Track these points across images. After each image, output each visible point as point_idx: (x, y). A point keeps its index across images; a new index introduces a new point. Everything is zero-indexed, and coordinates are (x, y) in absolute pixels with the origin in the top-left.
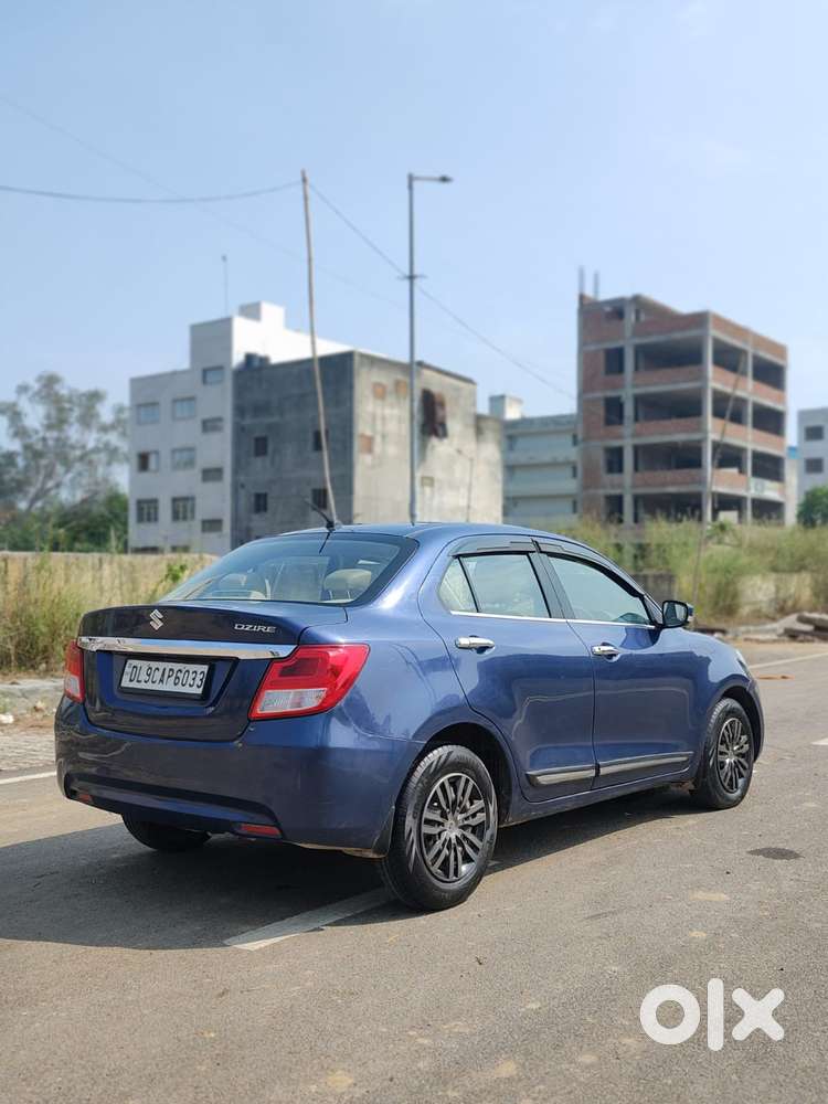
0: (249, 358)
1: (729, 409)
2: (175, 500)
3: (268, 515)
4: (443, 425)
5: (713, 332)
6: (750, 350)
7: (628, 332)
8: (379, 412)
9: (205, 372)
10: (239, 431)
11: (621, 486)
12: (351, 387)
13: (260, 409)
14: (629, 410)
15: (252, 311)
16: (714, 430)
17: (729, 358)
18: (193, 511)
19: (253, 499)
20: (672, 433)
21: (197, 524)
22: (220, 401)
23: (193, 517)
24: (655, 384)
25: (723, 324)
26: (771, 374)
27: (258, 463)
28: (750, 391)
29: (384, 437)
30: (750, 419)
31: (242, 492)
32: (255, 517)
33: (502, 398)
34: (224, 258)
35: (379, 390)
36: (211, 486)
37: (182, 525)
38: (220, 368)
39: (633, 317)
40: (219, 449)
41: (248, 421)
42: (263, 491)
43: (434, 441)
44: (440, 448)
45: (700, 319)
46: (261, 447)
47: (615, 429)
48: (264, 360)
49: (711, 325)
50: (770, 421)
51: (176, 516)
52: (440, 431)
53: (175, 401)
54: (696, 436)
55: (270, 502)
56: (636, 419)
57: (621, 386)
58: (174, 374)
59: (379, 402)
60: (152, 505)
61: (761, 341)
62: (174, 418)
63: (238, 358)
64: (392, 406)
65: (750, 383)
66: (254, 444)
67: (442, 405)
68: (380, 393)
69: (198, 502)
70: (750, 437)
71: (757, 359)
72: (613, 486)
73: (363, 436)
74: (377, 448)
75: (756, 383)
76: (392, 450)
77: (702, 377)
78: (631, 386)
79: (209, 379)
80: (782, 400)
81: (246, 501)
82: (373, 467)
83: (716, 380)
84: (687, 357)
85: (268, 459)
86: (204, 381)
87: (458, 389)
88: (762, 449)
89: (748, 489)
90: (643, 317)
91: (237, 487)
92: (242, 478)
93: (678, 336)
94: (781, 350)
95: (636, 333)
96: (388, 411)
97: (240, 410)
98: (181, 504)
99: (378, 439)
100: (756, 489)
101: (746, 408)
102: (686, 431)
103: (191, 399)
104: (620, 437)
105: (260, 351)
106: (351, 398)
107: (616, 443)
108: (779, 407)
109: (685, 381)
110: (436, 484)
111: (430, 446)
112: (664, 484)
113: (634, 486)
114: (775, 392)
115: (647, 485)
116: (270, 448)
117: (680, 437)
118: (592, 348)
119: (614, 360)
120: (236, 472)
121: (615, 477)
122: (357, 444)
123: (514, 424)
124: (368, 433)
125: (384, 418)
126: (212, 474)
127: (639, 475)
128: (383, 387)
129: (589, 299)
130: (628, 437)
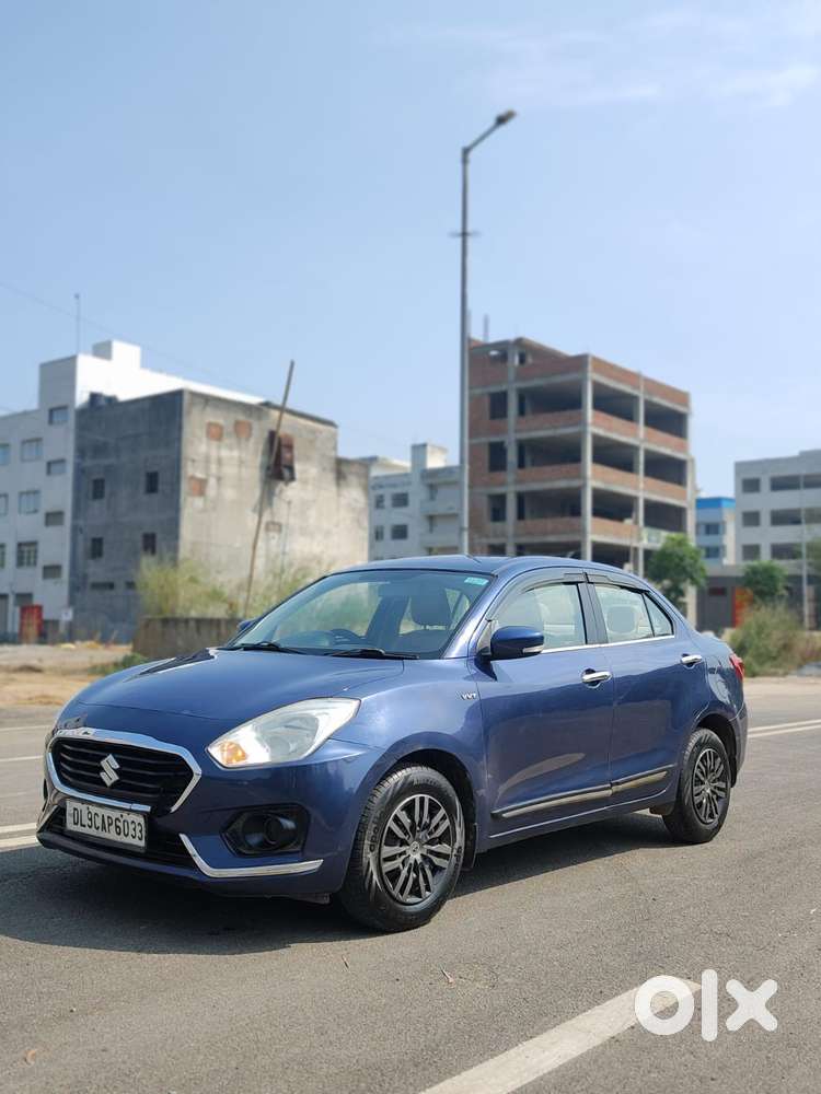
0: (94, 397)
1: (614, 456)
2: (20, 545)
3: (103, 560)
4: (291, 468)
5: (593, 376)
6: (642, 396)
7: (511, 375)
8: (214, 454)
9: (51, 411)
10: (80, 472)
11: (504, 535)
12: (180, 428)
13: (99, 450)
14: (512, 456)
15: (103, 351)
16: (595, 478)
17: (614, 404)
18: (35, 557)
19: (89, 544)
20: (552, 480)
21: (39, 571)
22: (62, 442)
23: (35, 563)
24: (536, 429)
25: (603, 366)
26: (670, 420)
27: (96, 506)
28: (640, 437)
29: (219, 479)
30: (641, 467)
31: (80, 538)
32: (91, 562)
33: (424, 446)
34: (77, 296)
35: (214, 430)
36: (52, 530)
37: (26, 571)
38: (64, 408)
39: (517, 360)
40: (60, 491)
41: (88, 463)
42: (99, 536)
43: (281, 485)
44: (291, 492)
45: (580, 362)
46: (98, 489)
47: (498, 475)
48: (111, 400)
49: (590, 367)
50: (670, 470)
51: (20, 562)
52: (286, 473)
53: (24, 442)
54: (575, 483)
55: (105, 548)
56: (521, 464)
57: (504, 431)
58: (25, 414)
59: (214, 444)
60: (32, 548)
61: (653, 386)
62: (23, 460)
63: (81, 398)
64: (231, 448)
65: (642, 429)
66: (92, 487)
67: (290, 447)
68: (215, 433)
69: (41, 548)
70: (642, 485)
71: (648, 404)
72: (496, 536)
73: (192, 478)
74: (211, 490)
75: (651, 430)
76: (229, 494)
77: (581, 421)
78: (514, 431)
79: (55, 419)
80: (684, 448)
81: (84, 545)
82: (204, 510)
83: (596, 425)
84: (568, 401)
85: (104, 501)
86: (51, 421)
87: (313, 432)
88: (656, 497)
89: (640, 539)
90: (530, 360)
91: (75, 530)
92: (81, 522)
93: (558, 379)
94: (683, 398)
95: (519, 377)
96: (225, 453)
97: (81, 452)
98: (26, 549)
99: (212, 482)
100: (649, 540)
101: (638, 457)
102: (565, 478)
103: (38, 440)
104: (503, 484)
105: (108, 391)
106: (179, 439)
107: (498, 490)
108: (680, 456)
109: (566, 426)
110: (284, 529)
111: (277, 490)
112: (545, 533)
113: (516, 535)
114: (675, 440)
115: (530, 534)
116: (107, 490)
117: (562, 484)
118: (478, 391)
119: (498, 404)
120: (75, 516)
121: (498, 525)
122: (185, 487)
123: (436, 472)
124: (200, 475)
125: (220, 462)
126: (53, 518)
127: (522, 523)
128: (221, 428)
129: (476, 342)
130: (511, 484)
